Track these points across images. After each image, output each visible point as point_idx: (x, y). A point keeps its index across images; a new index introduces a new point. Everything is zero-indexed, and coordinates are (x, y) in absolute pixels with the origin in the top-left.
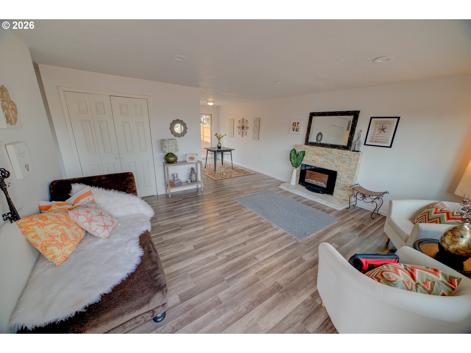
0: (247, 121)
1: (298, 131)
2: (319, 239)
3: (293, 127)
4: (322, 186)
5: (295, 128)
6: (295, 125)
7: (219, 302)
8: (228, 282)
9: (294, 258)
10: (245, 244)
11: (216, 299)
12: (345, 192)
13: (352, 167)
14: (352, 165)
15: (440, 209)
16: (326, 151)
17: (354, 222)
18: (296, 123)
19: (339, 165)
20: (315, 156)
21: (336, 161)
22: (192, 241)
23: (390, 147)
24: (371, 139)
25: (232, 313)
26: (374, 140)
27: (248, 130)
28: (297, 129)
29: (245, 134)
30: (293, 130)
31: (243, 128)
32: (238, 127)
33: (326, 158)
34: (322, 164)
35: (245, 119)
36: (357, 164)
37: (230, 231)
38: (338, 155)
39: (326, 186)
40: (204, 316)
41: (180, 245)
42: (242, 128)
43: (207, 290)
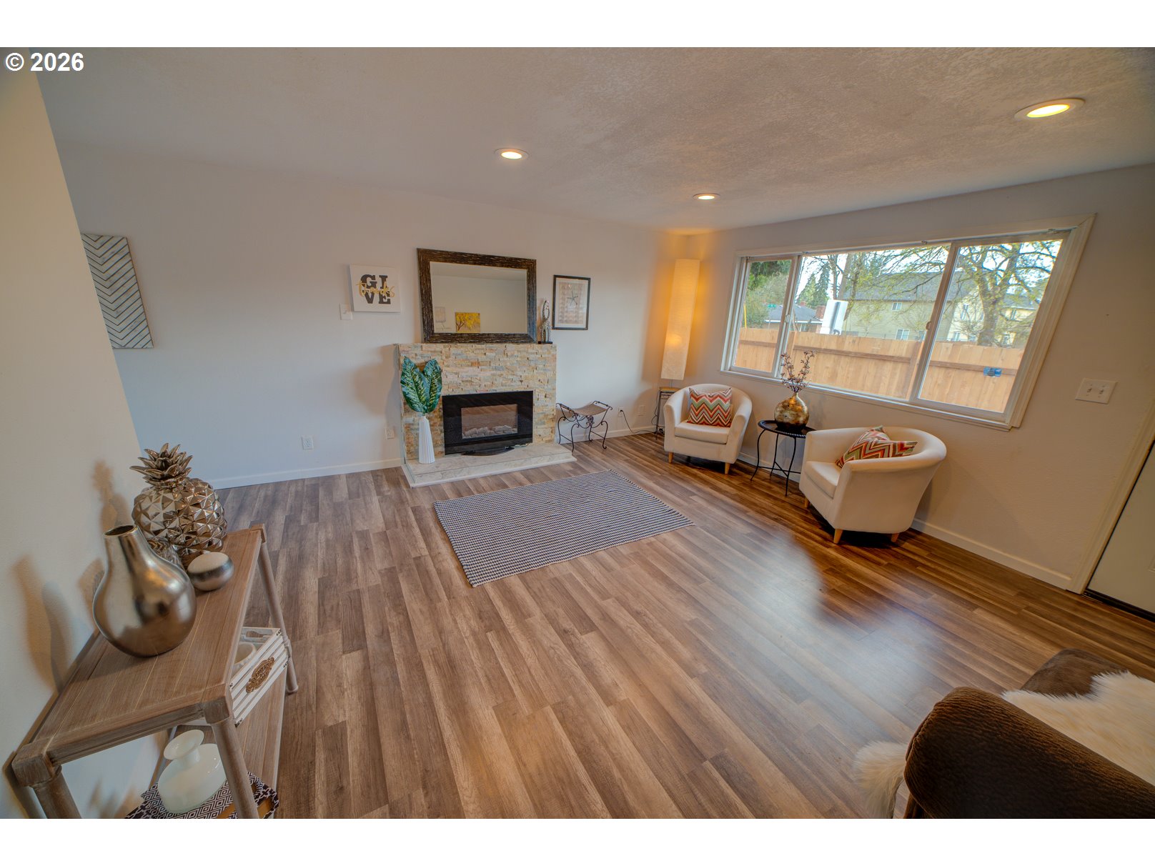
1: (389, 302)
3: (363, 288)
4: (507, 432)
12: (546, 426)
13: (549, 374)
14: (549, 370)
16: (491, 350)
19: (526, 376)
20: (467, 369)
21: (518, 369)
23: (587, 328)
24: (561, 316)
26: (565, 319)
28: (381, 297)
30: (370, 300)
33: (496, 369)
34: (489, 383)
36: (555, 367)
38: (521, 357)
39: (516, 429)
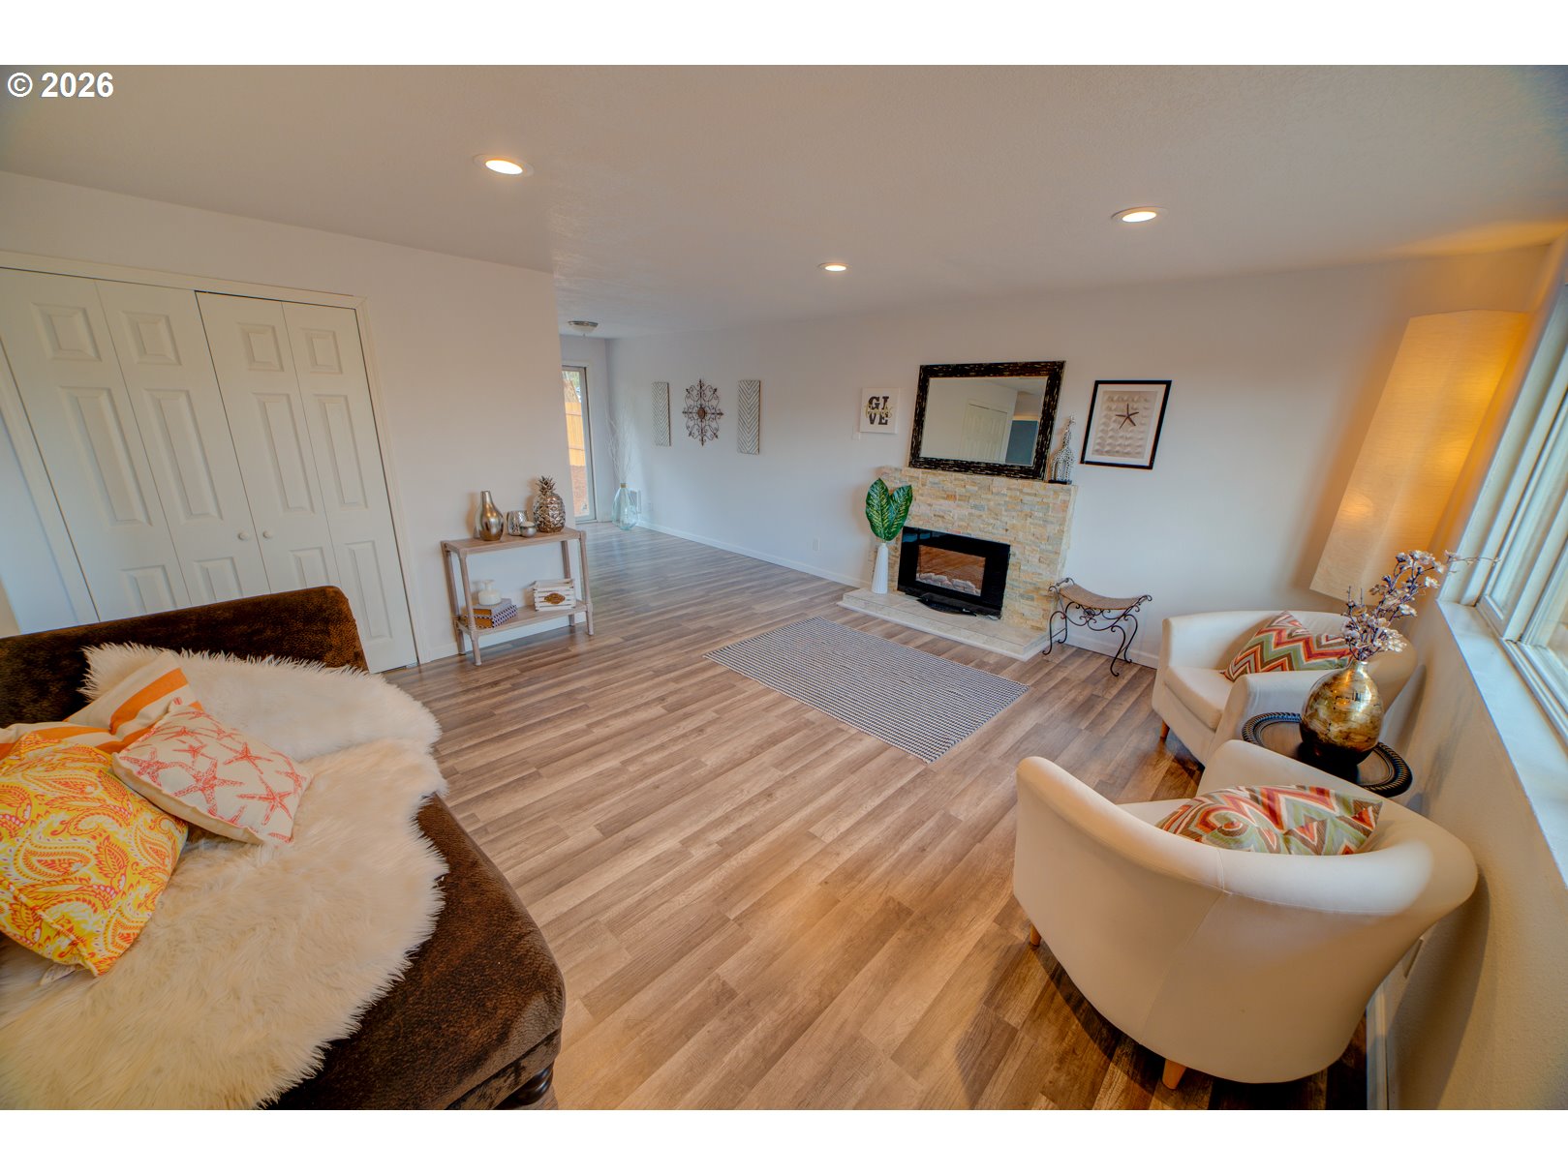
0: (716, 390)
1: (886, 423)
2: (985, 752)
3: (869, 410)
4: (968, 591)
5: (875, 415)
6: (877, 405)
7: (726, 994)
8: (740, 925)
9: (928, 819)
10: (770, 795)
11: (713, 986)
12: (1035, 603)
13: (1053, 529)
14: (1052, 523)
15: (1288, 632)
16: (974, 483)
17: (1070, 690)
18: (878, 399)
19: (1014, 525)
20: (942, 501)
21: (1004, 513)
22: (588, 812)
23: (1150, 467)
24: (1099, 444)
25: (776, 1021)
26: (1107, 448)
27: (722, 420)
28: (881, 418)
29: (709, 433)
30: (872, 422)
31: (702, 413)
32: (684, 413)
33: (975, 507)
34: (965, 524)
35: (707, 383)
36: (1064, 519)
37: (712, 760)
38: (1011, 497)
39: (979, 591)
40: (686, 1047)
41: (549, 829)
42: (698, 413)
43: (678, 964)
